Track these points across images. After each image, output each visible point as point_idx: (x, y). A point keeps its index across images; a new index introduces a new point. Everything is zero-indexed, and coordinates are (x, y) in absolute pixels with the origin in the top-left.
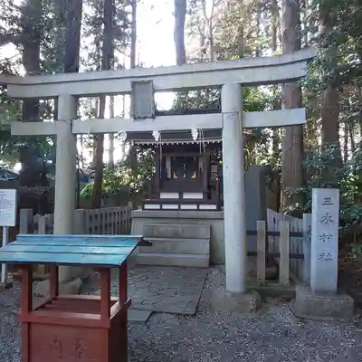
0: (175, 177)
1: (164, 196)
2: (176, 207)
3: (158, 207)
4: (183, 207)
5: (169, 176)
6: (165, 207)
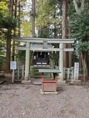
5: (38, 59)
6: (39, 66)
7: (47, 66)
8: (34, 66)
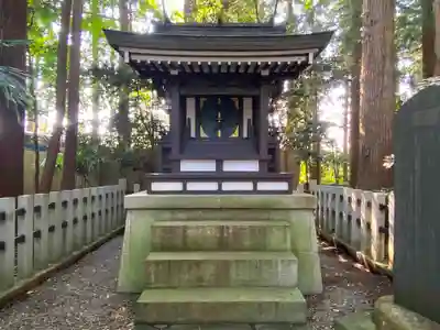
0: (203, 135)
1: (187, 166)
2: (213, 186)
3: (177, 186)
4: (227, 186)
5: (193, 135)
6: (191, 186)
7: (262, 186)
8: (156, 186)
